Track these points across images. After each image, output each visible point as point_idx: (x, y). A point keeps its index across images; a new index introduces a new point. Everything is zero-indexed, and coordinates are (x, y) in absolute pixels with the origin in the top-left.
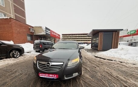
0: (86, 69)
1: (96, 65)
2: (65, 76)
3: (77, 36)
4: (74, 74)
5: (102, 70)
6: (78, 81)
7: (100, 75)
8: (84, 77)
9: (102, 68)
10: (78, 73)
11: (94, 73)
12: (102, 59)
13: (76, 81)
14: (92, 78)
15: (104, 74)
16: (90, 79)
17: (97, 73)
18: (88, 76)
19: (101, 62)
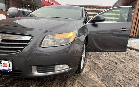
0: (95, 64)
1: (118, 59)
2: (34, 68)
3: (95, 9)
4: (56, 66)
5: (128, 68)
6: (71, 83)
7: (121, 77)
8: (86, 78)
9: (130, 66)
10: (70, 66)
11: (109, 72)
12: (134, 51)
13: (66, 84)
14: (102, 80)
15: (131, 76)
16: (97, 82)
17: (115, 74)
18: (93, 76)
19: (130, 56)
